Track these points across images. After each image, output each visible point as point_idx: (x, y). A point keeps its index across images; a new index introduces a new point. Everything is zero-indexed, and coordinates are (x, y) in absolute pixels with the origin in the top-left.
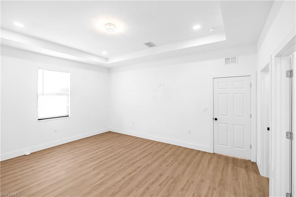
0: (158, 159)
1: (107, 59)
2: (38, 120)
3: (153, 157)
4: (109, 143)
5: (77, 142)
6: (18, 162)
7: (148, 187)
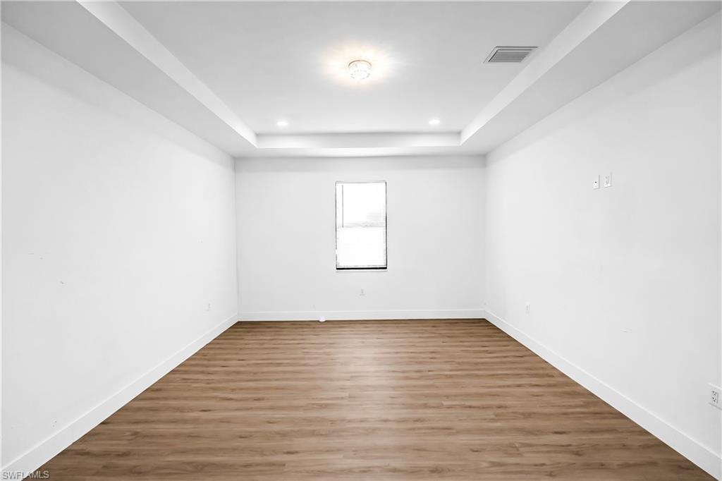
0: (500, 431)
1: (459, 133)
2: (337, 269)
3: (493, 420)
4: (445, 344)
5: (395, 323)
6: (302, 328)
7: (371, 469)
